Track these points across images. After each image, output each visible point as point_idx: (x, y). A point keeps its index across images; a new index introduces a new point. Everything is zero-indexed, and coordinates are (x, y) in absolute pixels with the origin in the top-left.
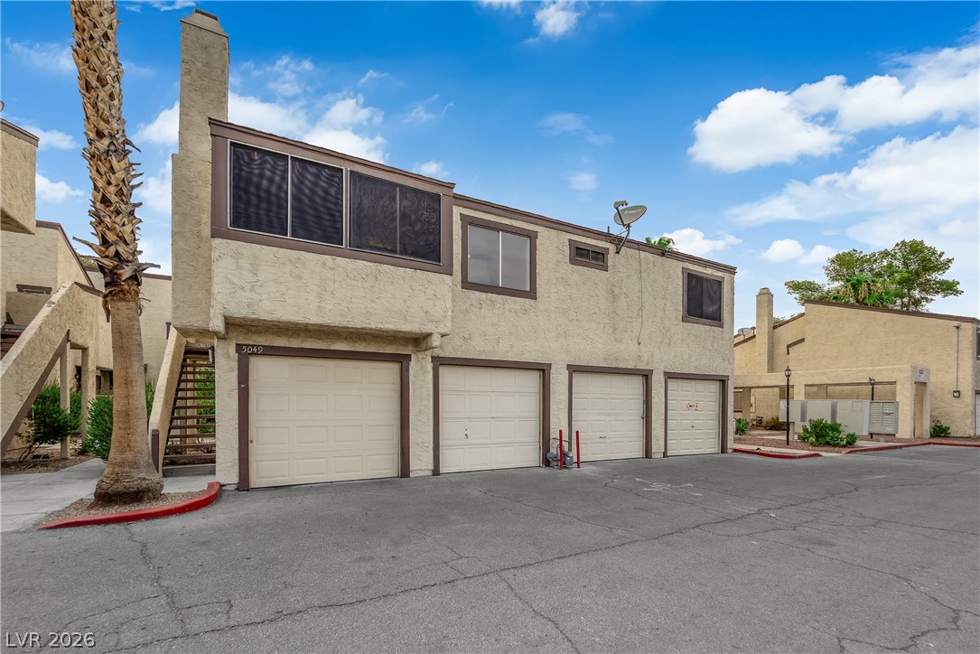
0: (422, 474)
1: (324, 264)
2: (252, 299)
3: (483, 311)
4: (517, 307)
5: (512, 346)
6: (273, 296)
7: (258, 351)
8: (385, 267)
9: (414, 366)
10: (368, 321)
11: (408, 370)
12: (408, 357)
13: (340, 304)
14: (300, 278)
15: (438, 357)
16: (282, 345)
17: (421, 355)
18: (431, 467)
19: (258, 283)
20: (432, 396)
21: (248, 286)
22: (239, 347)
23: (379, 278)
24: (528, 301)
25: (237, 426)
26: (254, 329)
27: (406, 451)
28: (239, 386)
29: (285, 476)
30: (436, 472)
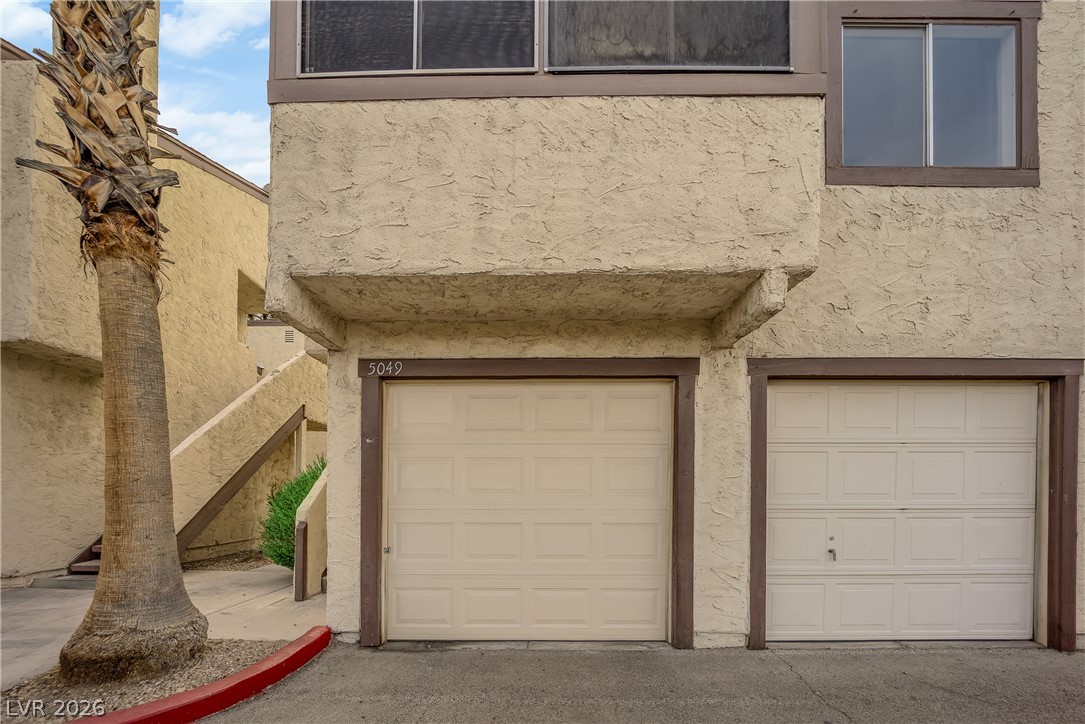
0: (722, 642)
1: (491, 122)
2: (340, 229)
3: (882, 234)
4: (980, 213)
5: (965, 319)
6: (381, 215)
7: (394, 370)
8: (637, 105)
9: (705, 386)
10: (594, 254)
11: (690, 394)
12: (692, 364)
13: (525, 217)
14: (438, 164)
15: (765, 360)
16: (437, 356)
17: (721, 357)
18: (744, 626)
19: (355, 191)
20: (748, 455)
21: (332, 200)
22: (364, 365)
23: (623, 134)
24: (1013, 195)
25: (359, 520)
26: (388, 326)
27: (684, 585)
28: (363, 441)
29: (443, 621)
30: (756, 640)
